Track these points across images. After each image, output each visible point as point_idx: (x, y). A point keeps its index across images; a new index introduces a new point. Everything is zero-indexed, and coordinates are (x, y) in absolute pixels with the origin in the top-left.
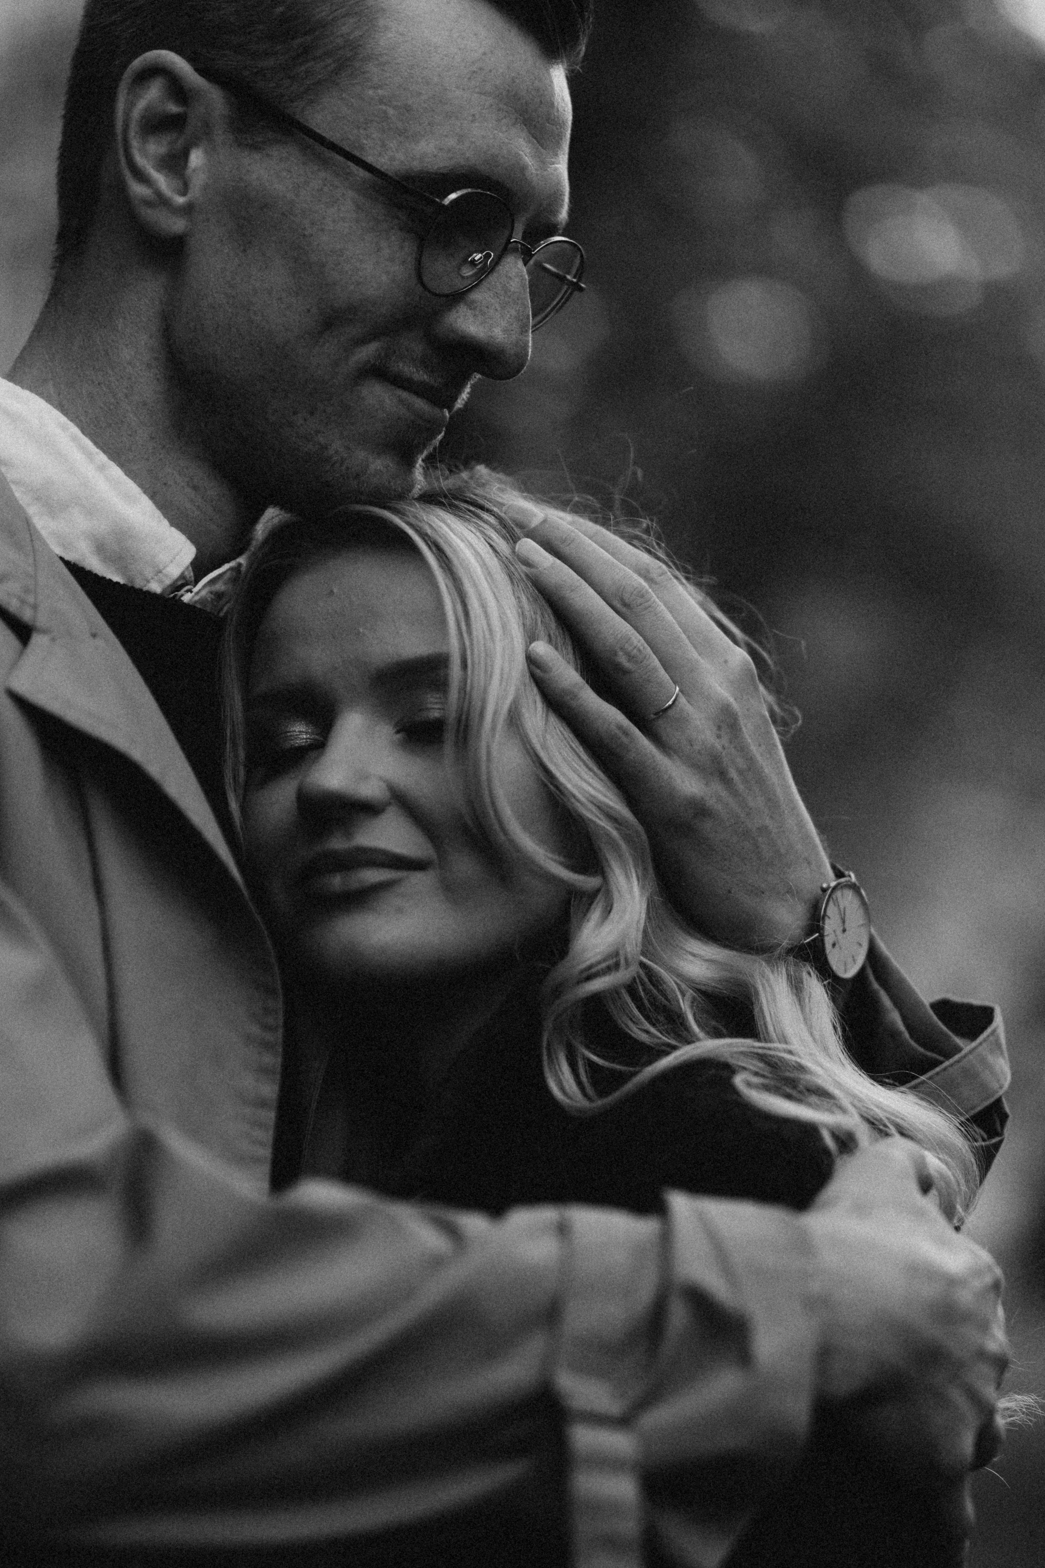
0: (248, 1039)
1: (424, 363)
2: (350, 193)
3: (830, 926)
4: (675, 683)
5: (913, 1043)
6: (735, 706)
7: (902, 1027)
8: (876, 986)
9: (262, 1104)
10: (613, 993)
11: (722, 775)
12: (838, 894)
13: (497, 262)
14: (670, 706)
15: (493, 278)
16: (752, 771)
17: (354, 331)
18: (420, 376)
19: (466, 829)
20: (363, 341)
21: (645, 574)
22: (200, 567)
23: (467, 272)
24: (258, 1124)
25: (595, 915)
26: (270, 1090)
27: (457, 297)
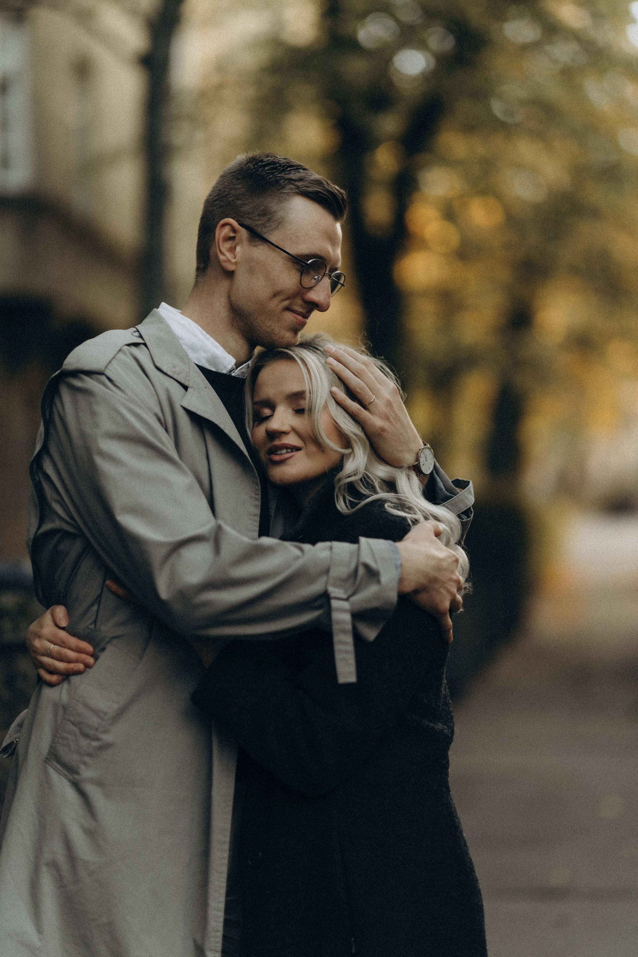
0: (251, 497)
1: (301, 306)
2: (282, 260)
3: (422, 460)
4: (374, 395)
5: (446, 492)
6: (391, 400)
7: (443, 487)
8: (436, 476)
9: (255, 515)
10: (356, 481)
11: (388, 419)
12: (424, 450)
13: (322, 278)
14: (372, 402)
15: (321, 283)
16: (397, 417)
17: (282, 297)
18: (300, 310)
19: (311, 437)
20: (283, 300)
21: (364, 364)
22: (237, 365)
23: (313, 281)
24: (255, 521)
25: (351, 460)
26: (258, 511)
27: (311, 288)
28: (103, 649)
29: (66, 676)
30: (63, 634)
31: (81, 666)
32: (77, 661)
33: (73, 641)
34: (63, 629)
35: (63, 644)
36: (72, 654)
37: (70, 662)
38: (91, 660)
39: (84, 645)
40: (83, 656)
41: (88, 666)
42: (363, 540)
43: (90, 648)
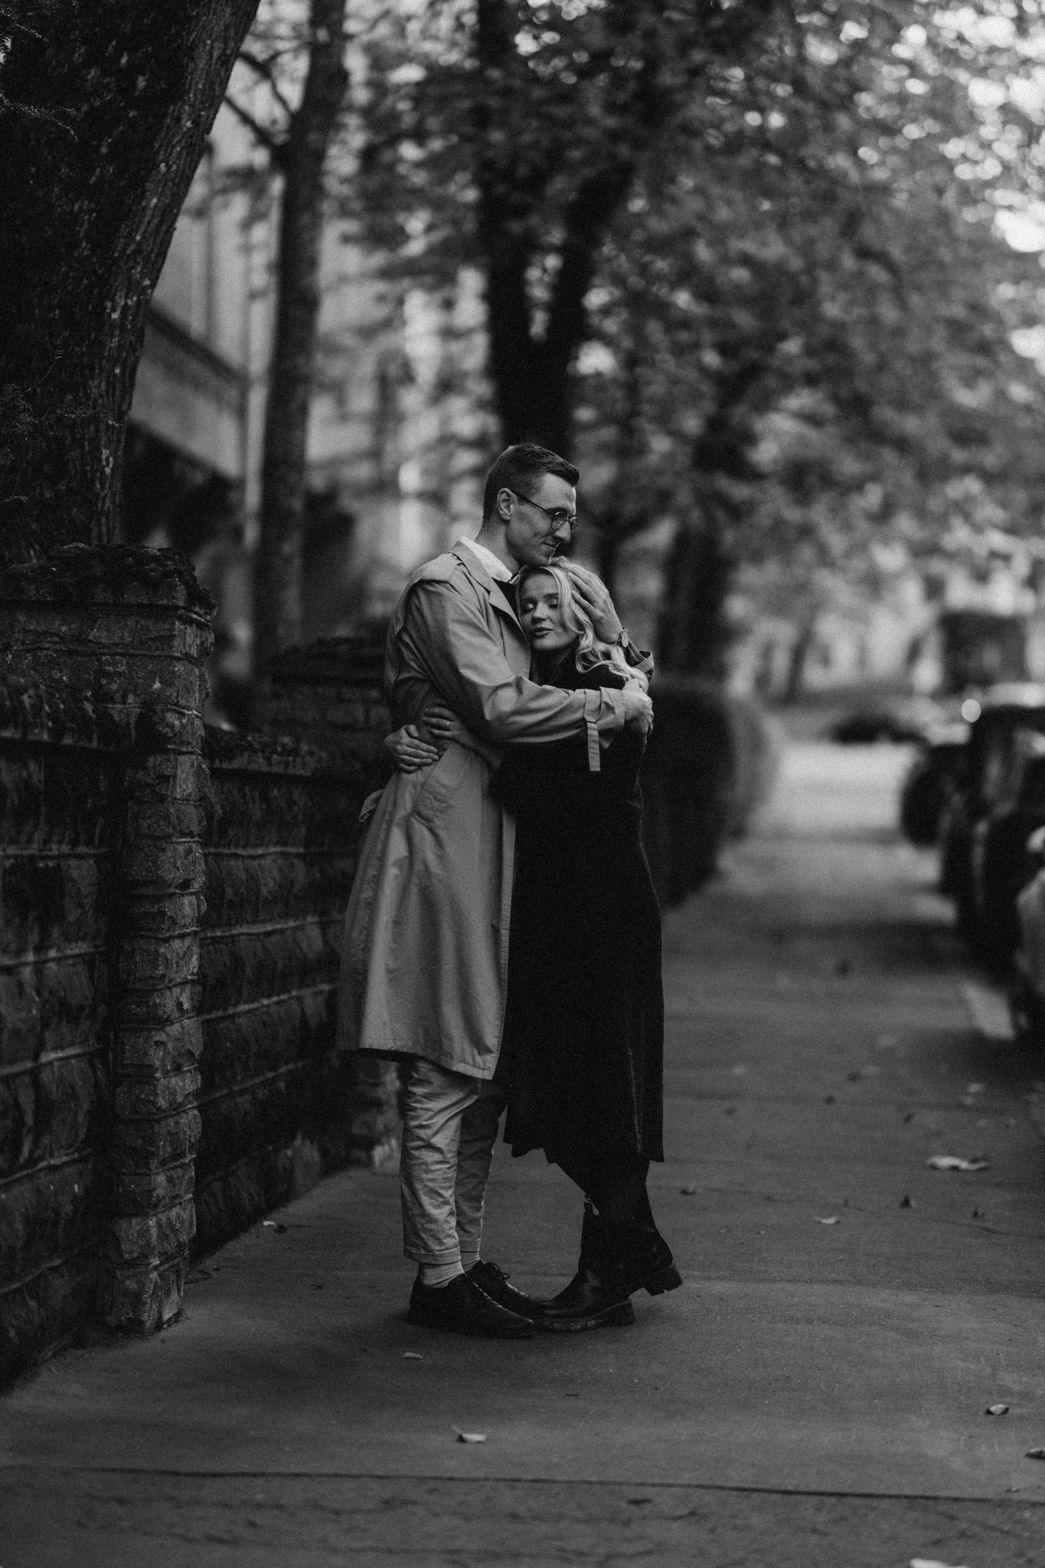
1: (552, 540)
2: (539, 513)
3: (623, 639)
4: (597, 596)
10: (588, 652)
11: (604, 612)
12: (623, 633)
13: (564, 523)
14: (596, 600)
15: (564, 526)
16: (609, 612)
17: (540, 535)
18: (551, 543)
19: (559, 623)
20: (541, 537)
21: (590, 577)
22: (513, 577)
23: (558, 525)
25: (584, 638)
27: (557, 530)
28: (445, 750)
29: (420, 766)
30: (416, 742)
31: (430, 761)
32: (428, 757)
33: (425, 746)
34: (415, 738)
35: (417, 747)
36: (424, 754)
37: (423, 758)
38: (437, 757)
39: (432, 748)
40: (431, 754)
41: (434, 760)
42: (602, 688)
43: (435, 750)
